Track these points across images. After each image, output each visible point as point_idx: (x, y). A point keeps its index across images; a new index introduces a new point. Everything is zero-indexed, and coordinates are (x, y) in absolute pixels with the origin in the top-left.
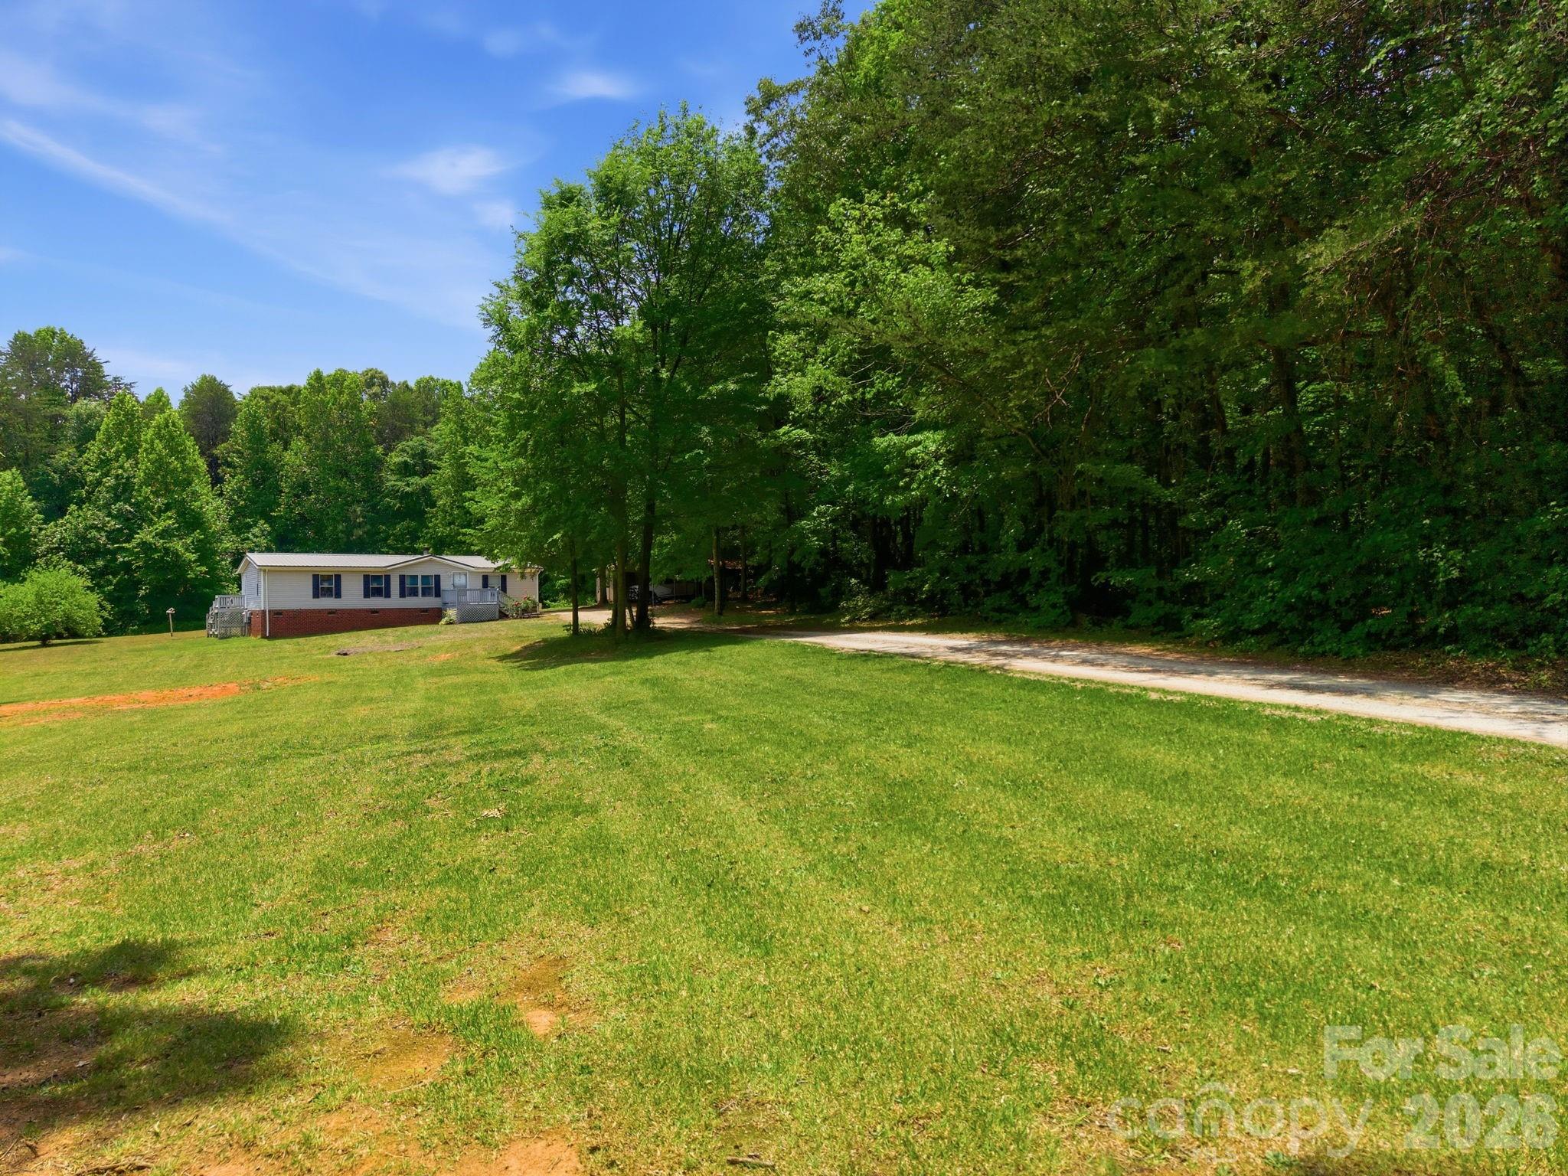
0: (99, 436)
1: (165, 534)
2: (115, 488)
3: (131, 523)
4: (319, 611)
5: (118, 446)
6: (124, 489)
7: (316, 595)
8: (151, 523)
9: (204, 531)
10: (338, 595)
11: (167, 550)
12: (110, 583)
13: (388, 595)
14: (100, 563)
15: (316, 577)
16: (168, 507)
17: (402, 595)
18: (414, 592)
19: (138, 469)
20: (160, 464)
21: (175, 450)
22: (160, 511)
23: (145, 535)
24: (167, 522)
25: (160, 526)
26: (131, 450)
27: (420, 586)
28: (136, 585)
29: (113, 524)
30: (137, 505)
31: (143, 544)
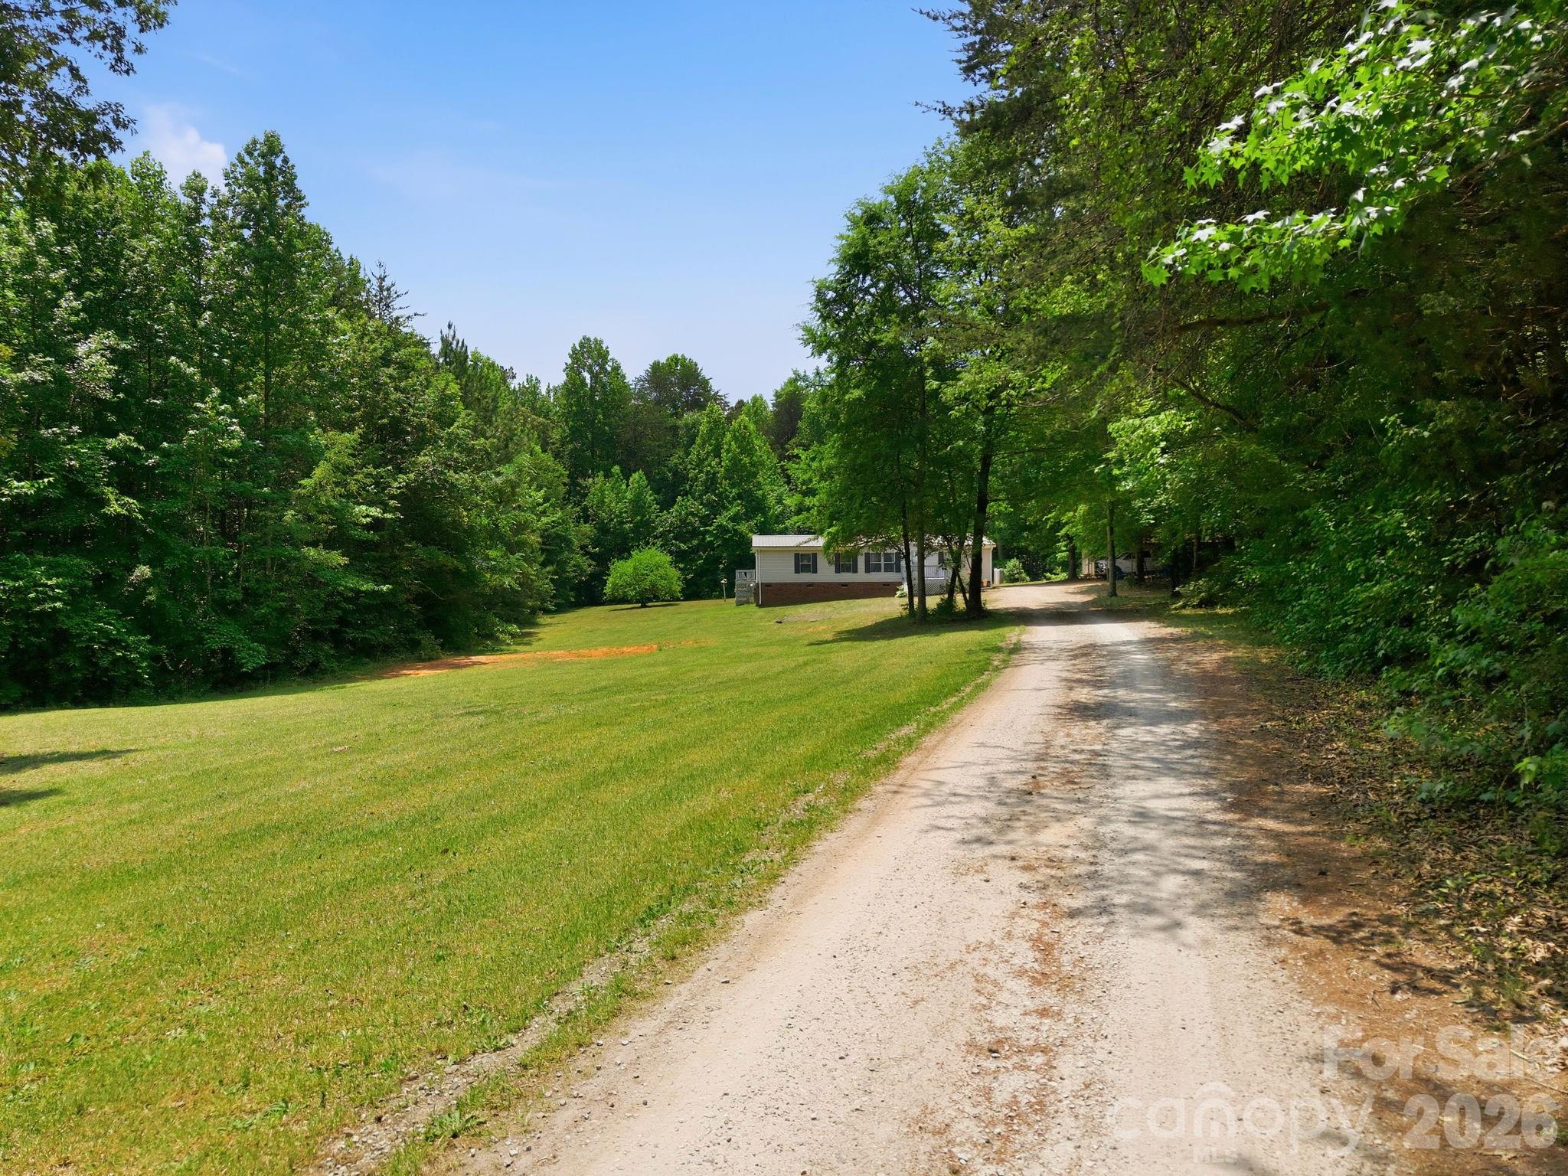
0: (698, 440)
1: (735, 519)
2: (706, 481)
3: (715, 509)
4: (800, 584)
5: (708, 448)
6: (711, 483)
7: (797, 571)
8: (726, 509)
9: (764, 514)
10: (815, 571)
11: (736, 531)
12: (700, 557)
13: (855, 571)
14: (695, 542)
15: (797, 556)
16: (740, 496)
17: (868, 570)
18: (877, 568)
19: (719, 467)
20: (735, 461)
21: (746, 448)
22: (734, 499)
23: (722, 520)
24: (736, 508)
25: (732, 512)
26: (717, 453)
27: (883, 562)
28: (718, 560)
29: (704, 511)
30: (721, 494)
31: (720, 526)
